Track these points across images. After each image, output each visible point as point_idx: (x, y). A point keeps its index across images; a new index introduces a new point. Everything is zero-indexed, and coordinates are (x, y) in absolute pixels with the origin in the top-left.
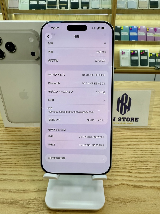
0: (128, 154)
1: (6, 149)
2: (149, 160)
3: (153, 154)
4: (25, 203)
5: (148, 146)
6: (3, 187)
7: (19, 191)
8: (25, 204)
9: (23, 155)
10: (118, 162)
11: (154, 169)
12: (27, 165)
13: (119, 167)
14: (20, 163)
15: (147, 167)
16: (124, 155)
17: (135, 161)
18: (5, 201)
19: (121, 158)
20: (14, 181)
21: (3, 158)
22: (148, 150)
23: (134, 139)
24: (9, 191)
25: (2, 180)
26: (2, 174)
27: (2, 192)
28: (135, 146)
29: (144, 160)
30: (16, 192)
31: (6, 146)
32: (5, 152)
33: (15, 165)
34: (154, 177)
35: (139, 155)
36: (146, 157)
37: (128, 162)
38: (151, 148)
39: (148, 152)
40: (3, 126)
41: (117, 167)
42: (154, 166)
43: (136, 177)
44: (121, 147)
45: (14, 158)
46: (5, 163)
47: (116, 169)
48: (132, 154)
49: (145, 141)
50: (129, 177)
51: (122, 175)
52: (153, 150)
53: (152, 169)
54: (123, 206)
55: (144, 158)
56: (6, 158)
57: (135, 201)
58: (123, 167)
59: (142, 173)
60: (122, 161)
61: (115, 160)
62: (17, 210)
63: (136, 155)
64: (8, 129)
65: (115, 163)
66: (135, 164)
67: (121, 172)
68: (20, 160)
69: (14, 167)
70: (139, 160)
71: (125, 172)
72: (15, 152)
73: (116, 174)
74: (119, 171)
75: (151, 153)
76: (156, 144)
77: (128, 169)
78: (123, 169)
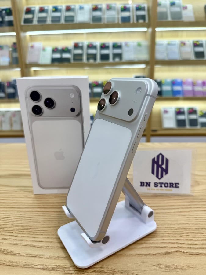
0: (180, 221)
1: (38, 217)
5: (203, 212)
6: (41, 254)
7: (60, 258)
8: (68, 270)
10: (169, 229)
13: (170, 235)
15: (203, 234)
16: (175, 222)
17: (189, 228)
18: (45, 267)
19: (172, 225)
20: (52, 248)
21: (37, 225)
22: (203, 217)
23: (186, 205)
24: (48, 258)
25: (39, 247)
26: (38, 241)
27: (40, 258)
28: (188, 213)
29: (199, 227)
30: (56, 259)
31: (38, 213)
33: (51, 233)
35: (193, 223)
36: (201, 225)
37: (181, 229)
39: (203, 218)
40: (32, 193)
41: (168, 234)
43: (191, 244)
44: (172, 214)
45: (49, 225)
46: (39, 231)
47: (167, 237)
48: (185, 221)
49: (200, 208)
50: (183, 244)
51: (174, 243)
54: (178, 272)
55: (199, 225)
56: (39, 225)
57: (191, 267)
58: (175, 235)
59: (198, 240)
60: (174, 229)
61: (166, 228)
63: (189, 223)
64: (37, 196)
65: (166, 231)
66: (190, 231)
67: (173, 240)
69: (50, 235)
70: (194, 227)
71: (178, 239)
72: (49, 219)
73: (168, 241)
74: (170, 239)
77: (181, 237)
78: (175, 237)
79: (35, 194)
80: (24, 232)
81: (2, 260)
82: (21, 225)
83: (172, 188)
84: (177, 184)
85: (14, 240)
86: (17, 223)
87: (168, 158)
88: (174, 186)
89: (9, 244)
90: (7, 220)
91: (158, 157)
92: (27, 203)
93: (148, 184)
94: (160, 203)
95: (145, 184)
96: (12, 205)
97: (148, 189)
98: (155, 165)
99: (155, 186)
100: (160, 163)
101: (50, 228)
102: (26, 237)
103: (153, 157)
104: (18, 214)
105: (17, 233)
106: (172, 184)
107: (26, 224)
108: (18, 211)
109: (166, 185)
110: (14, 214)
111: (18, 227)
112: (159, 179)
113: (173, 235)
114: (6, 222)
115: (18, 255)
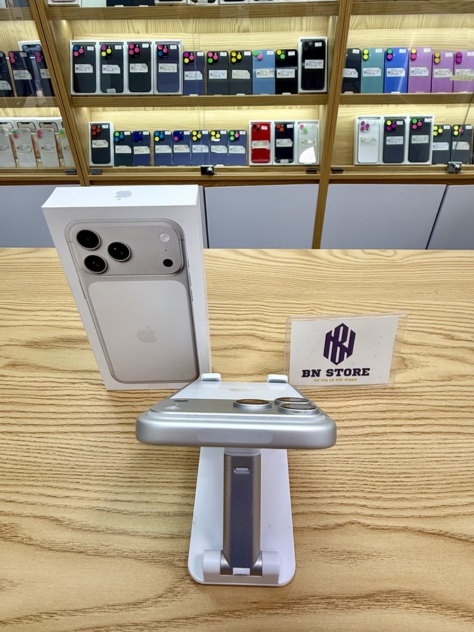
0: (364, 456)
1: (121, 446)
2: (405, 471)
3: (415, 456)
4: (176, 558)
5: (406, 437)
6: (132, 528)
7: (162, 536)
9: (157, 460)
10: (343, 475)
11: (413, 491)
12: (168, 481)
13: (345, 487)
14: (154, 478)
15: (399, 486)
16: (356, 458)
17: (378, 473)
18: (141, 554)
19: (349, 466)
20: (148, 515)
21: (119, 465)
22: (404, 448)
23: (378, 419)
24: (144, 536)
25: (126, 513)
26: (124, 501)
27: (131, 537)
28: (379, 438)
29: (395, 471)
30: (157, 538)
31: (118, 437)
32: (120, 451)
33: (145, 482)
34: (412, 508)
35: (386, 460)
36: (399, 465)
37: (364, 474)
38: (412, 442)
39: (404, 451)
40: (103, 387)
41: (342, 486)
42: (414, 483)
43: (378, 508)
44: (351, 441)
45: (140, 465)
46: (124, 477)
47: (339, 491)
48: (372, 456)
49: (401, 426)
50: (363, 508)
51: (350, 505)
52: (416, 446)
53: (408, 491)
54: (350, 565)
55: (395, 465)
56: (123, 465)
57: (373, 556)
58: (353, 487)
59: (390, 500)
60: (353, 473)
61: (338, 471)
62: (165, 570)
63: (379, 460)
64: (113, 394)
65: (339, 478)
66: (378, 480)
67: (349, 497)
68: (151, 469)
69: (143, 487)
70: (386, 471)
71: (356, 497)
72: (139, 452)
73: (339, 501)
74: (345, 496)
75: (412, 453)
76: (423, 433)
77: (363, 491)
78: (352, 491)
79: (108, 391)
80: (98, 480)
81: (69, 543)
82: (91, 464)
83: (357, 377)
84: (366, 370)
85: (82, 498)
86: (84, 462)
87: (355, 331)
88: (361, 373)
89: (76, 508)
90: (67, 455)
91: (337, 329)
92: (97, 413)
93: (316, 373)
95: (311, 373)
96: (71, 419)
97: (315, 381)
98: (331, 343)
99: (327, 375)
101: (143, 472)
102: (103, 492)
103: (328, 331)
104: (84, 440)
105: (88, 484)
106: (357, 371)
107: (100, 462)
108: (82, 433)
109: (347, 372)
110: (77, 440)
111: (87, 469)
112: (337, 364)
113: (349, 487)
114: (65, 460)
115: (94, 531)
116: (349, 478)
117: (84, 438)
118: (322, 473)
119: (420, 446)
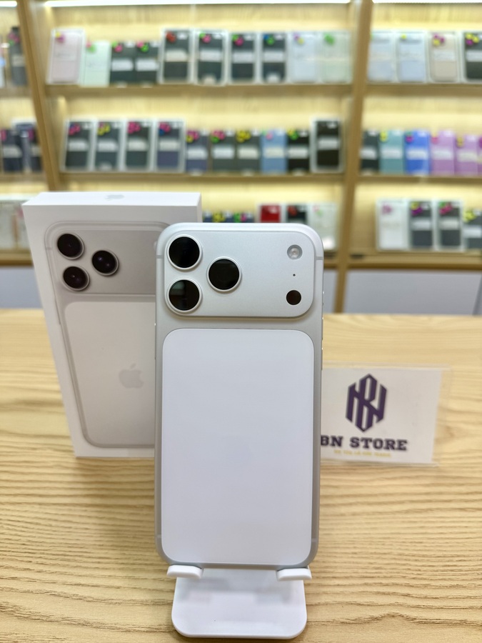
0: (403, 536)
2: (459, 553)
3: (470, 536)
5: (458, 514)
6: (96, 618)
9: (134, 538)
10: (378, 558)
11: (469, 577)
12: (146, 562)
13: (381, 573)
14: (129, 558)
15: (452, 571)
16: (393, 538)
17: (424, 556)
19: (386, 547)
20: (119, 604)
21: (84, 542)
22: (455, 527)
23: (420, 494)
24: (112, 628)
25: (90, 599)
26: (89, 586)
27: (95, 630)
28: (422, 515)
29: (445, 553)
30: (129, 631)
31: (85, 511)
32: (87, 526)
33: (117, 563)
34: (470, 597)
35: (433, 541)
36: (451, 546)
37: (405, 557)
38: (465, 519)
39: (456, 530)
40: (71, 453)
41: (377, 571)
42: (471, 568)
43: (426, 598)
44: (387, 518)
45: (111, 544)
46: (90, 557)
47: (373, 577)
48: (415, 536)
49: (449, 501)
50: (406, 597)
51: (389, 594)
52: (470, 524)
53: (464, 577)
55: (445, 547)
56: (90, 543)
58: (391, 572)
59: (440, 587)
60: (390, 556)
61: (371, 553)
63: (424, 541)
64: (83, 462)
65: (372, 561)
66: (424, 564)
67: (387, 585)
68: (126, 548)
70: (433, 553)
71: (397, 584)
72: (111, 528)
73: (374, 589)
74: (381, 583)
75: (466, 533)
76: (479, 509)
77: (404, 577)
78: (391, 577)
79: (78, 458)
80: (56, 559)
81: (11, 634)
82: (48, 541)
83: (391, 452)
84: (402, 443)
85: (34, 581)
86: (39, 537)
87: (386, 386)
88: (396, 446)
89: (25, 592)
90: (19, 529)
91: (363, 382)
92: (61, 482)
93: (337, 441)
94: (361, 487)
95: (330, 441)
96: (28, 488)
97: (336, 452)
98: (356, 401)
99: (352, 446)
100: (367, 396)
101: (115, 552)
102: (61, 573)
103: (351, 383)
104: (42, 513)
105: (42, 564)
106: (390, 443)
107: (60, 539)
108: (40, 504)
109: (378, 444)
110: (32, 512)
111: (42, 546)
112: (363, 430)
113: (387, 573)
114: (16, 535)
115: (46, 621)
116: (387, 562)
117: (42, 510)
118: (350, 556)
119: (475, 525)
